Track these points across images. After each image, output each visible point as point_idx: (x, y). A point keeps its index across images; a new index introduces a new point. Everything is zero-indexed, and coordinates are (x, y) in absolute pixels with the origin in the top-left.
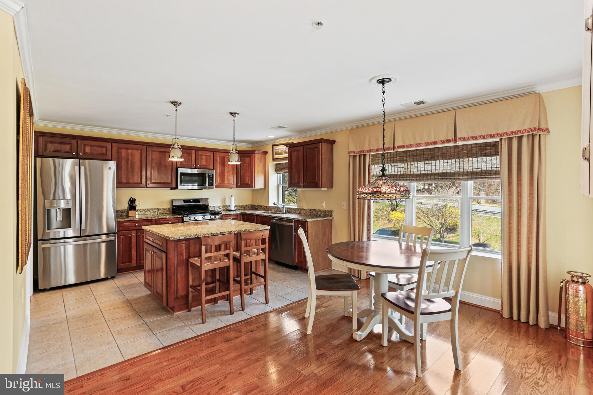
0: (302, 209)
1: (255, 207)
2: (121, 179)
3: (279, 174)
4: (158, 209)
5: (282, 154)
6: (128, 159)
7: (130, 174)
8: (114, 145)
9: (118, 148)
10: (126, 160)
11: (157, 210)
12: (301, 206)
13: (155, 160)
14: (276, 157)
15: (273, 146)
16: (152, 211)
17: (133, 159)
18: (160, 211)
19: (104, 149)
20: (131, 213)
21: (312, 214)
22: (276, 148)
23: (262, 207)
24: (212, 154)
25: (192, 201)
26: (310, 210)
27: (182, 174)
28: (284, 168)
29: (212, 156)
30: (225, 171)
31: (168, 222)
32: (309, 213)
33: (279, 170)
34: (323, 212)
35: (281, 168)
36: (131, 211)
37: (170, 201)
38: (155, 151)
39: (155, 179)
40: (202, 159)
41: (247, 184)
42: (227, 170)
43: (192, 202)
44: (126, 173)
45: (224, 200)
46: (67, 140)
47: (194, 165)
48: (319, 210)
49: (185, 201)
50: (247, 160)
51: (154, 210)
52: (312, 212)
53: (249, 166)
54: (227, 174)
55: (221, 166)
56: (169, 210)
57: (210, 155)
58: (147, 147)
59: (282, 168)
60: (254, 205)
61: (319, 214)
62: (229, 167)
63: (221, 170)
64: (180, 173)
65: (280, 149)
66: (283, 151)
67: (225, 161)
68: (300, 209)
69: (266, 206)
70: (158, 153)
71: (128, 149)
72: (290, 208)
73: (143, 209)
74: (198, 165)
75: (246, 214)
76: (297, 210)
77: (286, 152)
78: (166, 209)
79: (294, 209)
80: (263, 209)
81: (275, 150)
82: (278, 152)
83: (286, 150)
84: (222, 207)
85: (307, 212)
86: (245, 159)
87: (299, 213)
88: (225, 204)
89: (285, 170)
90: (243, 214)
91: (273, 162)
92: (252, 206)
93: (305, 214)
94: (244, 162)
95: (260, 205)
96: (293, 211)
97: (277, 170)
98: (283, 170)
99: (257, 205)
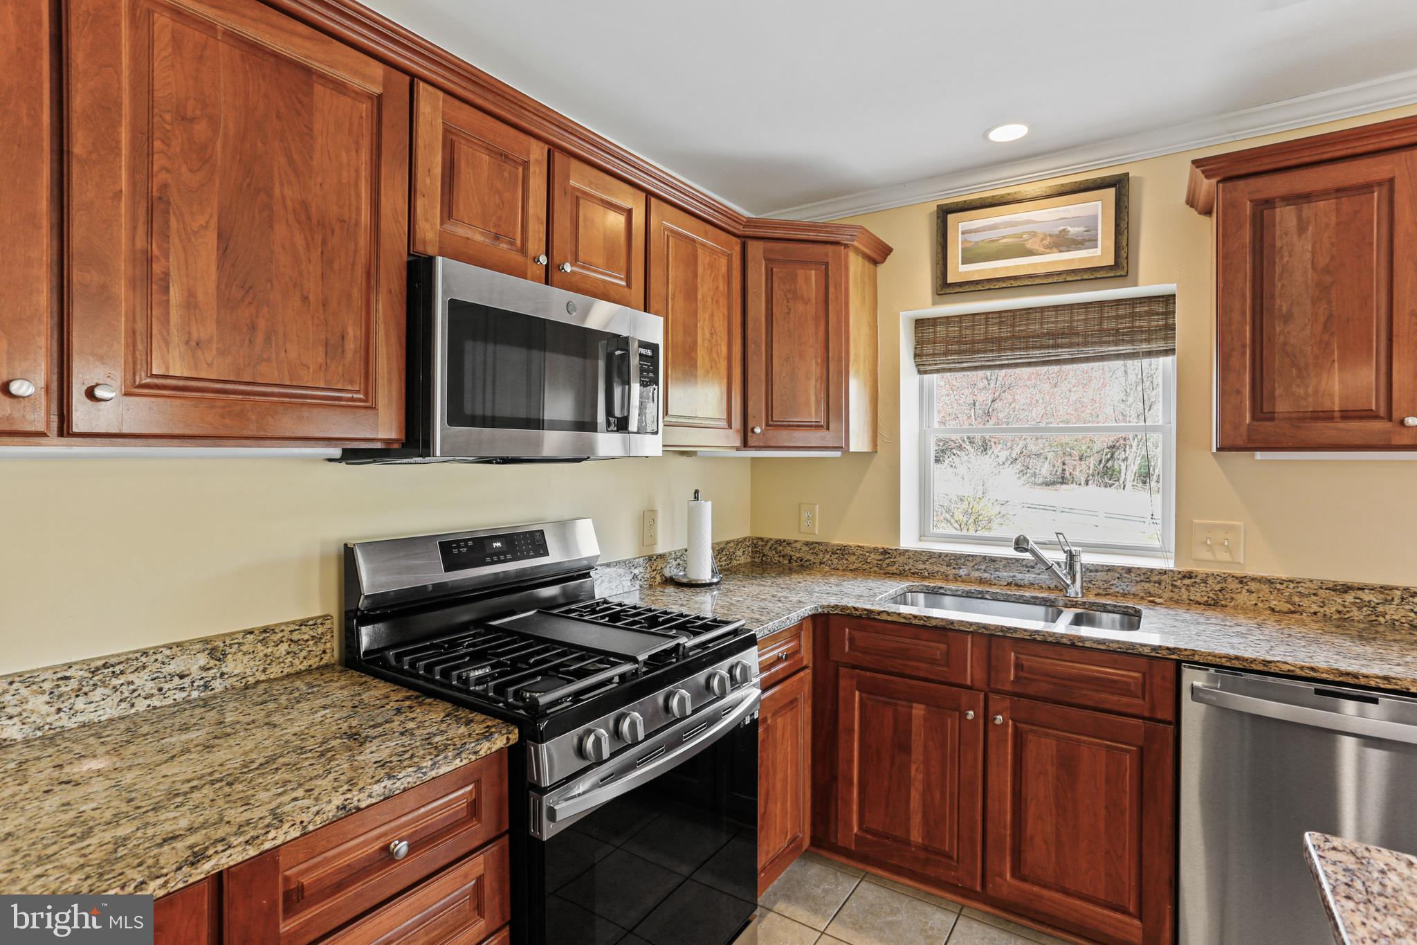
0: (1242, 580)
1: (788, 550)
3: (926, 377)
4: (216, 650)
5: (1031, 253)
11: (203, 660)
12: (1223, 556)
13: (187, 120)
14: (959, 270)
15: (945, 212)
16: (141, 678)
18: (234, 665)
22: (965, 223)
24: (637, 204)
25: (498, 544)
27: (469, 319)
28: (987, 340)
30: (699, 339)
32: (1330, 610)
33: (946, 354)
35: (959, 343)
37: (324, 559)
41: (809, 425)
42: (707, 335)
43: (498, 558)
45: (647, 520)
47: (541, 255)
50: (807, 279)
51: (173, 667)
53: (817, 318)
54: (706, 361)
55: (680, 300)
56: (317, 639)
57: (632, 211)
59: (973, 342)
60: (779, 542)
62: (716, 318)
65: (1016, 223)
66: (1034, 234)
67: (700, 270)
68: (1223, 578)
69: (885, 552)
72: (1110, 569)
74: (566, 269)
75: (860, 617)
76: (1187, 581)
77: (1063, 242)
78: (296, 636)
79: (1156, 578)
80: (852, 567)
81: (963, 233)
82: (996, 244)
83: (1069, 229)
84: (641, 569)
85: (1296, 599)
86: (796, 275)
87: (1206, 604)
88: (655, 544)
89: (999, 351)
90: (828, 614)
91: (934, 303)
92: (760, 543)
93: (1273, 610)
94: (789, 291)
95: (827, 544)
96: (1147, 585)
97: (934, 355)
98: (979, 351)
99: (807, 544)
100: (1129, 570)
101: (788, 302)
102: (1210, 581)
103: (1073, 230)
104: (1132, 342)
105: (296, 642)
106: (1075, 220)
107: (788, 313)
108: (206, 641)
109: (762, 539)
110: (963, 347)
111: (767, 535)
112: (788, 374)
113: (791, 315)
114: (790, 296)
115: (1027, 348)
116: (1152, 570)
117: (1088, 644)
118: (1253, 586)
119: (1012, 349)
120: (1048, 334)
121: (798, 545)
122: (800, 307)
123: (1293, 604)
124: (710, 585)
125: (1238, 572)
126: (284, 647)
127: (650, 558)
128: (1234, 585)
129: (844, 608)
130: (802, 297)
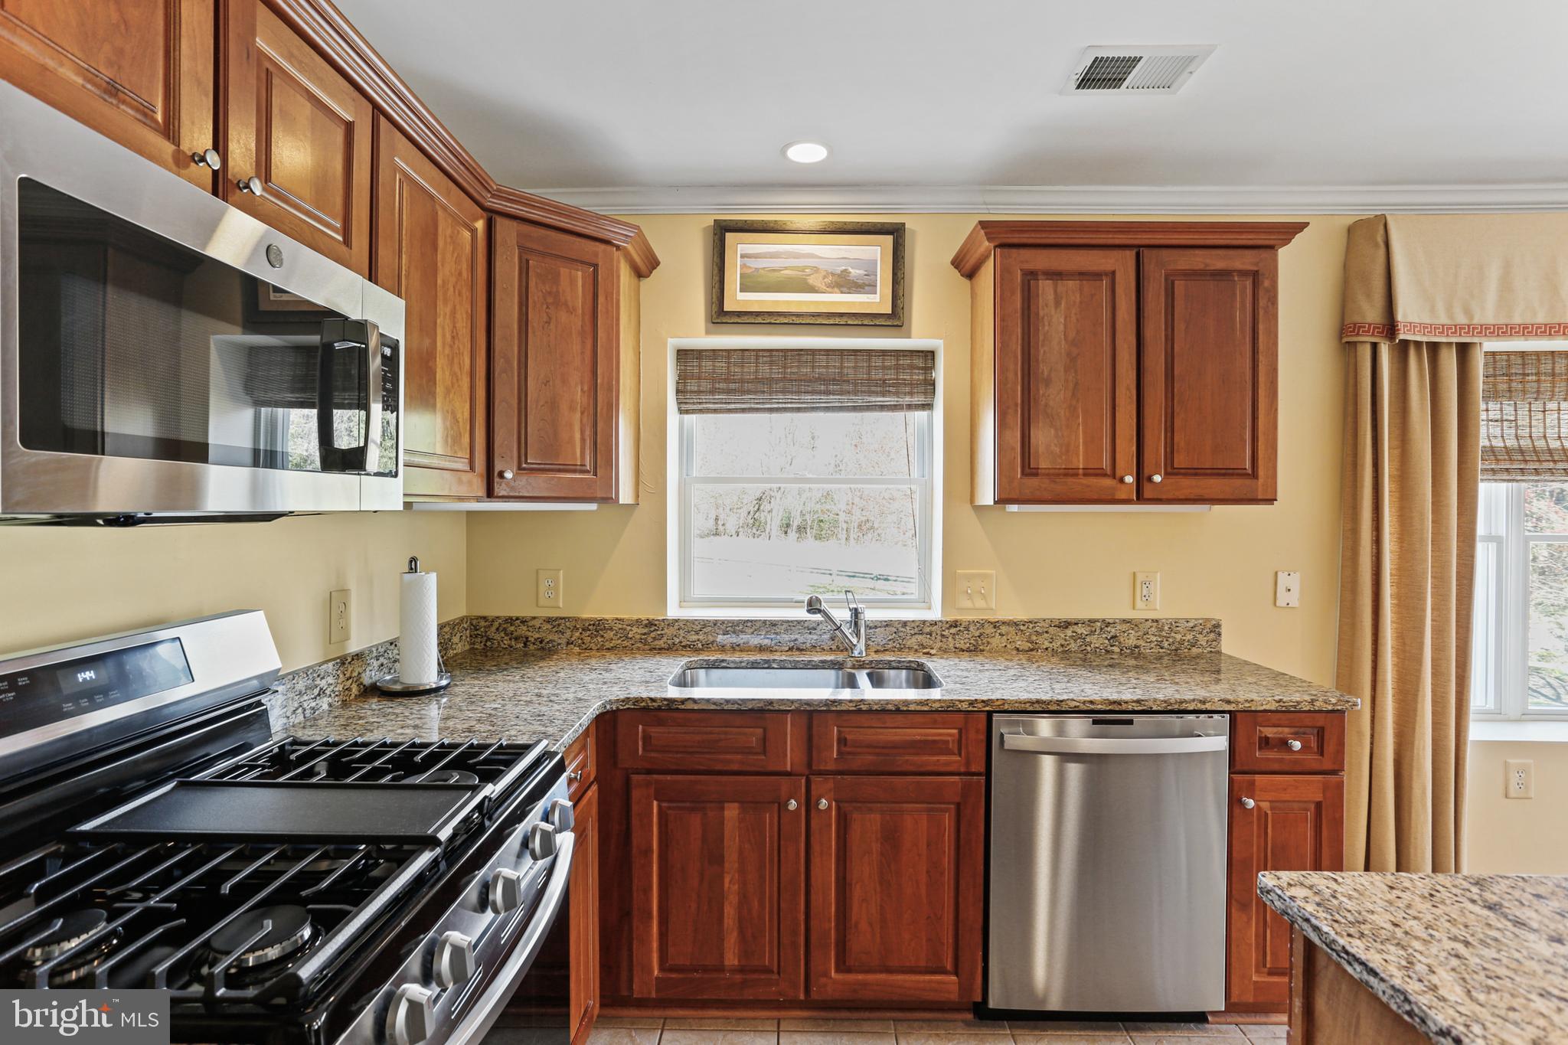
0: (996, 625)
1: (523, 630)
3: (686, 417)
5: (812, 290)
12: (980, 603)
14: (737, 299)
15: (722, 230)
21: (1073, 646)
22: (739, 246)
23: (597, 627)
24: (362, 120)
26: (1066, 624)
28: (757, 381)
30: (439, 343)
32: (1057, 645)
33: (712, 392)
34: (1161, 630)
35: (727, 380)
42: (449, 338)
45: (335, 606)
48: (1125, 621)
50: (573, 282)
52: (1076, 637)
53: (584, 333)
54: (447, 374)
57: (353, 127)
59: (742, 381)
60: (510, 620)
61: (1132, 642)
62: (458, 316)
65: (797, 256)
66: (816, 270)
67: (441, 242)
68: (981, 624)
69: (651, 624)
72: (888, 624)
75: (659, 709)
76: (953, 630)
77: (844, 283)
79: (928, 630)
80: (608, 645)
81: (742, 256)
82: (776, 274)
83: (851, 270)
84: (330, 680)
85: (1034, 638)
86: (558, 274)
87: (968, 650)
88: (347, 638)
89: (771, 393)
90: (618, 709)
91: (708, 332)
92: (483, 623)
93: (1018, 649)
94: (550, 293)
95: (576, 619)
96: (920, 637)
97: (699, 392)
98: (749, 392)
99: (548, 620)
100: (905, 624)
101: (547, 308)
102: (971, 629)
103: (855, 273)
104: (897, 394)
106: (858, 262)
107: (548, 323)
109: (485, 618)
110: (733, 386)
111: (491, 613)
112: (546, 402)
113: (552, 326)
114: (550, 300)
115: (799, 392)
116: (924, 622)
117: (912, 707)
118: (1004, 629)
119: (784, 392)
120: (819, 379)
121: (537, 623)
122: (563, 316)
123: (1032, 642)
124: (437, 690)
125: (992, 618)
127: (342, 661)
128: (989, 630)
129: (638, 700)
130: (566, 304)
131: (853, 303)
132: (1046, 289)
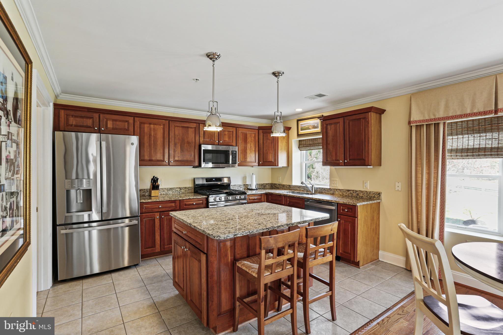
0: (337, 190)
1: (276, 186)
2: (144, 156)
3: (302, 151)
4: (180, 189)
5: (310, 129)
6: (150, 135)
7: (153, 151)
8: (136, 119)
9: (141, 123)
10: (149, 135)
11: (179, 189)
12: (335, 185)
13: (178, 136)
14: (301, 132)
15: (298, 121)
16: (174, 190)
17: (155, 134)
18: (182, 191)
19: (127, 123)
20: (154, 193)
21: (350, 195)
22: (301, 123)
23: (284, 186)
24: (234, 130)
25: (214, 179)
26: (349, 191)
27: (206, 151)
28: (309, 144)
29: (235, 133)
30: (248, 148)
31: (192, 203)
32: (347, 194)
33: (303, 147)
34: (367, 193)
35: (305, 145)
36: (154, 191)
37: (192, 180)
38: (177, 126)
39: (178, 157)
40: (225, 135)
41: (270, 162)
42: (249, 147)
43: (214, 181)
44: (148, 150)
45: (244, 178)
46: (89, 114)
47: (217, 141)
48: (360, 191)
49: (208, 180)
50: (270, 136)
51: (176, 190)
52: (351, 193)
53: (272, 143)
54: (249, 152)
55: (243, 143)
56: (191, 189)
57: (233, 131)
58: (170, 122)
59: (307, 145)
60: (275, 184)
61: (361, 195)
62: (252, 144)
63: (243, 147)
64: (203, 150)
65: (307, 123)
66: (310, 125)
67: (248, 137)
69: (289, 186)
70: (181, 128)
71: (150, 124)
72: (320, 188)
73: (165, 189)
74: (221, 142)
75: (271, 194)
76: (330, 190)
77: (314, 127)
78: (188, 188)
79: (326, 190)
80: (285, 189)
81: (301, 125)
82: (305, 127)
83: (315, 125)
84: (242, 186)
85: (343, 193)
86: (268, 135)
87: (332, 194)
88: (246, 182)
89: (311, 147)
90: (267, 193)
91: (297, 138)
92: (272, 184)
93: (340, 195)
94: (267, 138)
95: (281, 184)
96: (325, 191)
97: (301, 147)
98: (308, 147)
99: (279, 184)
100: (322, 188)
102: (333, 190)
103: (316, 125)
105: (189, 189)
106: (316, 123)
107: (266, 142)
108: (179, 187)
109: (272, 183)
110: (306, 146)
111: (273, 183)
114: (267, 139)
115: (315, 146)
116: (325, 188)
118: (338, 190)
119: (312, 146)
120: (318, 143)
121: (277, 185)
122: (269, 141)
123: (343, 194)
124: (255, 189)
125: (336, 188)
126: (187, 189)
127: (244, 185)
128: (335, 191)
129: (269, 192)
130: (269, 139)
131: (315, 131)
132: (329, 127)
